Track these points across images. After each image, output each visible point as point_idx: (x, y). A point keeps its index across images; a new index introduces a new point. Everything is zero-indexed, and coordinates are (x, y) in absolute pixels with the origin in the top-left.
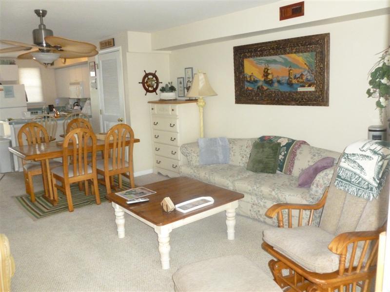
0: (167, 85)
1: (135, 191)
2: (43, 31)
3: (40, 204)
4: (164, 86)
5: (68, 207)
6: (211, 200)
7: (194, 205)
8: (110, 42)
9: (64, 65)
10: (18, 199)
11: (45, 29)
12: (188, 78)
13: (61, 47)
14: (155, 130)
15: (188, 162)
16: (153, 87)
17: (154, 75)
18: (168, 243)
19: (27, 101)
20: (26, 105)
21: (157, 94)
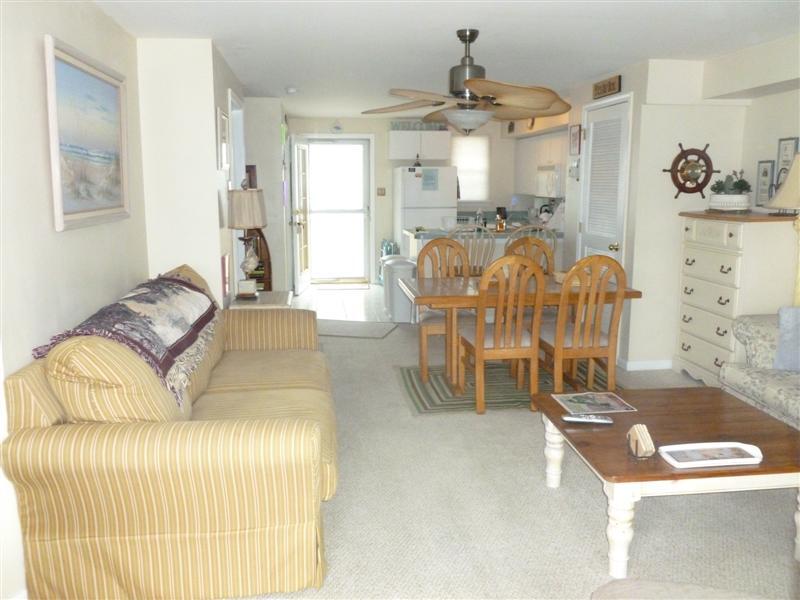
0: (729, 178)
1: (593, 399)
2: (468, 70)
3: (434, 389)
4: (723, 179)
5: (475, 404)
6: (755, 454)
7: (706, 456)
8: (613, 84)
9: (529, 131)
10: (403, 373)
11: (471, 65)
12: (785, 161)
13: (493, 99)
14: (687, 275)
15: (748, 357)
16: (696, 180)
17: (702, 155)
18: (630, 524)
19: (458, 196)
20: (456, 205)
21: (704, 197)
